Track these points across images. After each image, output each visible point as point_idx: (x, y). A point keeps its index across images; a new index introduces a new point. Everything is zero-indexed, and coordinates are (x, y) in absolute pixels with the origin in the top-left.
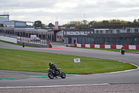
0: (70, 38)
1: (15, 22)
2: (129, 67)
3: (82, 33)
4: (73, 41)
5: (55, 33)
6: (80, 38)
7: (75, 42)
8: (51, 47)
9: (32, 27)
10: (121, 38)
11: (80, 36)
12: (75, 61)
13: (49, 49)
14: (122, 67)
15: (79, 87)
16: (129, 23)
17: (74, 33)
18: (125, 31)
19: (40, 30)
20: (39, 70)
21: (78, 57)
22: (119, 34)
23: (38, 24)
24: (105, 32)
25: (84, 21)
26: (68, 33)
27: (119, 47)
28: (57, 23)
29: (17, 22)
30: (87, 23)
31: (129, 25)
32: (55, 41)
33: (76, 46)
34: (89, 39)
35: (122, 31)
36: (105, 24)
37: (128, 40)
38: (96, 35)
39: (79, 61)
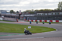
0: (26, 17)
1: (2, 11)
2: (53, 30)
3: (32, 15)
4: (27, 19)
5: (19, 16)
6: (30, 18)
7: (28, 19)
8: (18, 21)
9: (9, 13)
10: (49, 17)
11: (31, 16)
12: (29, 28)
13: (17, 22)
14: (49, 30)
15: (31, 39)
16: (53, 10)
17: (28, 15)
18: (51, 14)
19: (13, 14)
20: (13, 32)
21: (30, 26)
22: (48, 15)
23: (12, 12)
24: (42, 15)
25: (32, 10)
26: (25, 15)
27: (48, 21)
28: (20, 11)
29: (3, 11)
30: (34, 11)
31: (53, 11)
32: (20, 19)
33: (29, 21)
34: (35, 18)
35: (49, 14)
36: (42, 11)
37: (52, 18)
38: (38, 16)
39: (30, 28)
